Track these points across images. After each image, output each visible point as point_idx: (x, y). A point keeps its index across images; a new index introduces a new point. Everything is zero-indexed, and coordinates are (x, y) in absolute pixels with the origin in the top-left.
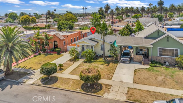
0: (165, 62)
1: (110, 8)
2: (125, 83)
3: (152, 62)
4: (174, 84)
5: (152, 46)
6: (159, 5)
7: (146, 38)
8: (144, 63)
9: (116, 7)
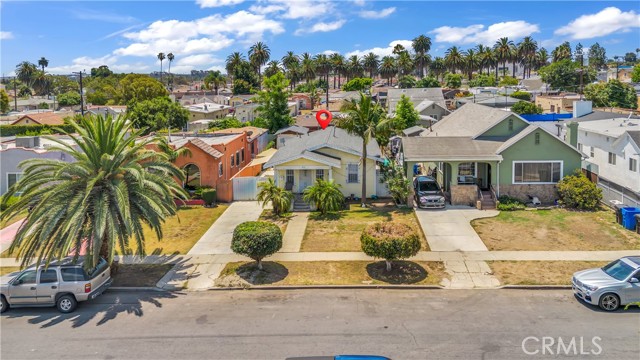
0: (531, 198)
1: (268, 57)
2: (469, 252)
3: (503, 200)
4: (577, 240)
5: (500, 158)
6: (417, 51)
7: (480, 138)
8: (482, 205)
9: (286, 54)
